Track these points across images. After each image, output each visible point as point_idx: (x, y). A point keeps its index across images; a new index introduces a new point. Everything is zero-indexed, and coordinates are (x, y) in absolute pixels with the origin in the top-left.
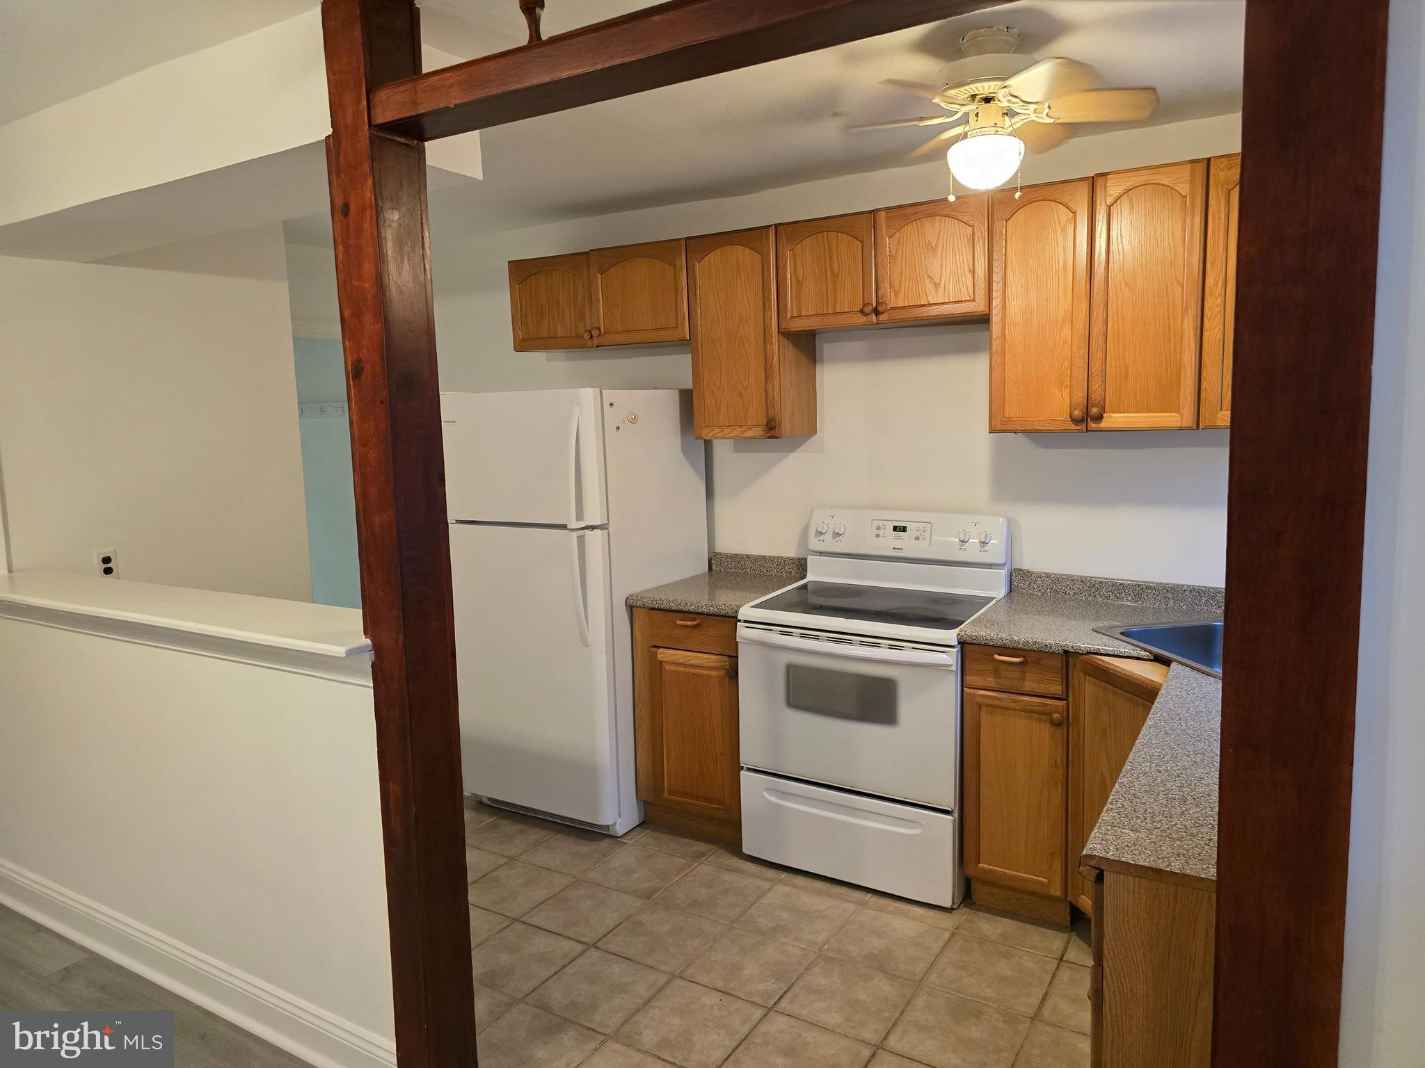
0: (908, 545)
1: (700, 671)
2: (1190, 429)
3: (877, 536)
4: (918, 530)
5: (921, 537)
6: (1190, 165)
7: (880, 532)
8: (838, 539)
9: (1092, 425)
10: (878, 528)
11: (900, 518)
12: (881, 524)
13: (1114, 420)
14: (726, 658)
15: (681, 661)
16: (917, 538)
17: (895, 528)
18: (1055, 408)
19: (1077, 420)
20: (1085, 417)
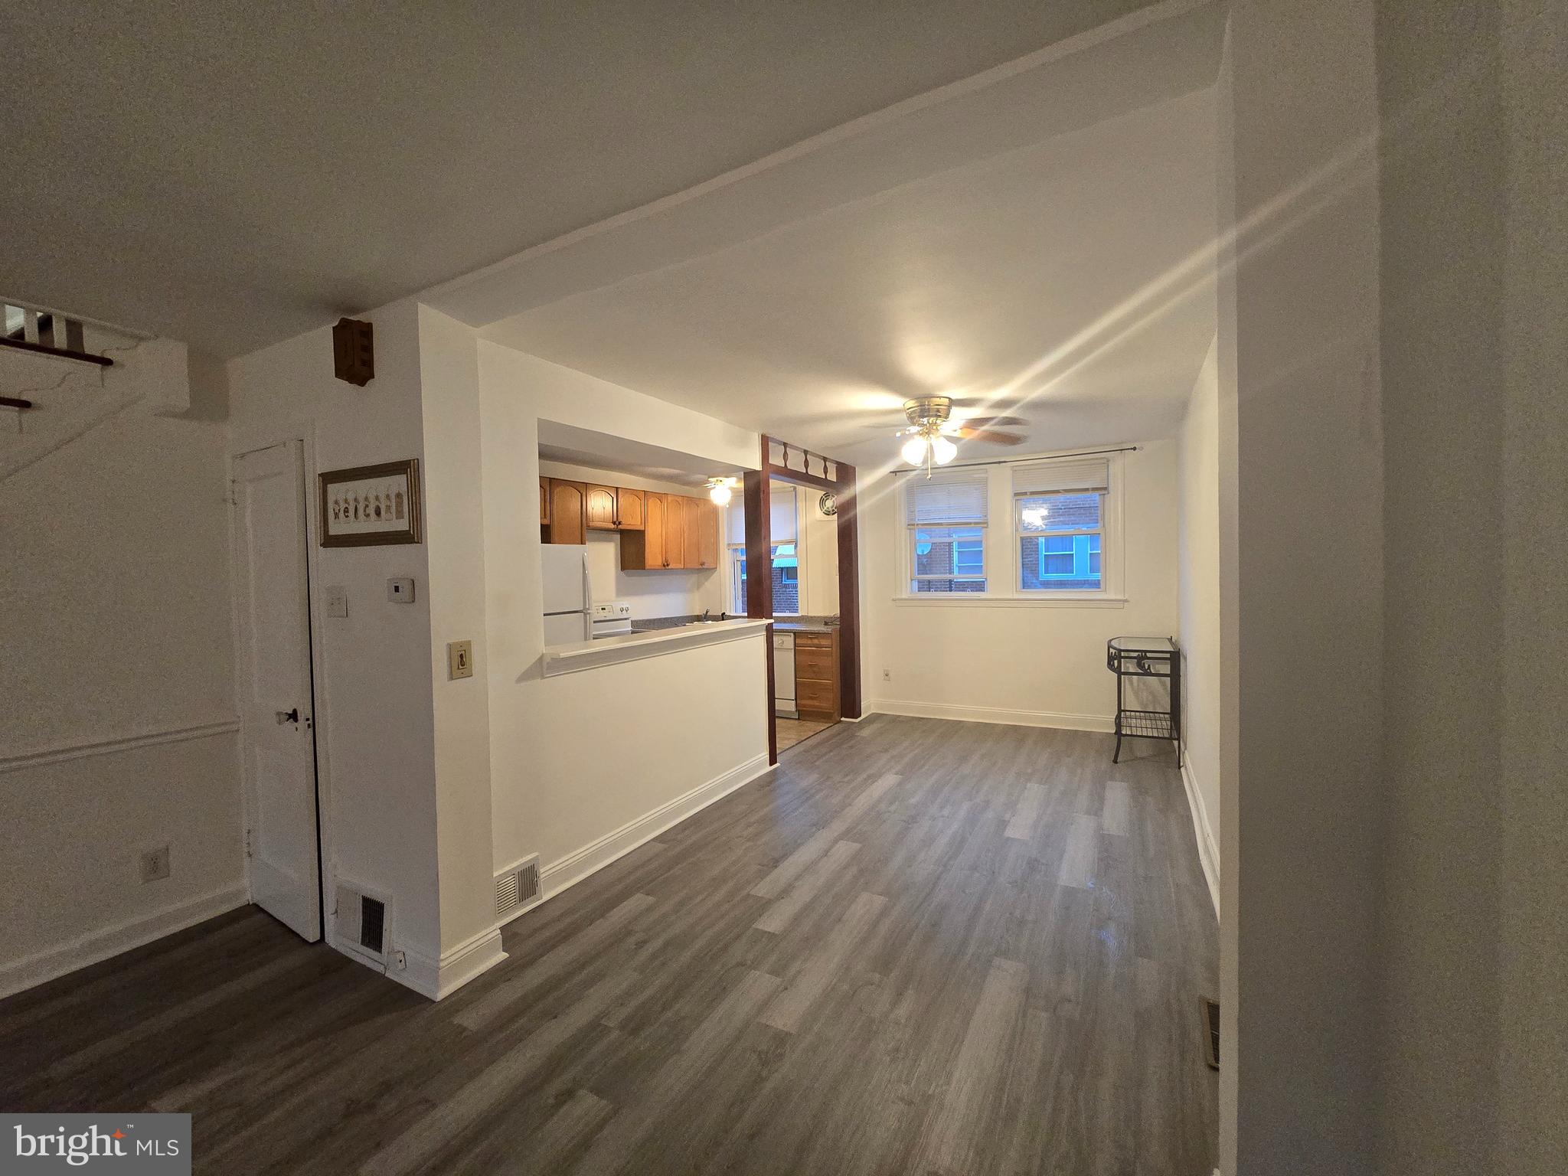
2: (682, 569)
4: (609, 609)
5: (611, 611)
9: (667, 568)
13: (672, 566)
18: (659, 562)
19: (664, 566)
20: (666, 565)
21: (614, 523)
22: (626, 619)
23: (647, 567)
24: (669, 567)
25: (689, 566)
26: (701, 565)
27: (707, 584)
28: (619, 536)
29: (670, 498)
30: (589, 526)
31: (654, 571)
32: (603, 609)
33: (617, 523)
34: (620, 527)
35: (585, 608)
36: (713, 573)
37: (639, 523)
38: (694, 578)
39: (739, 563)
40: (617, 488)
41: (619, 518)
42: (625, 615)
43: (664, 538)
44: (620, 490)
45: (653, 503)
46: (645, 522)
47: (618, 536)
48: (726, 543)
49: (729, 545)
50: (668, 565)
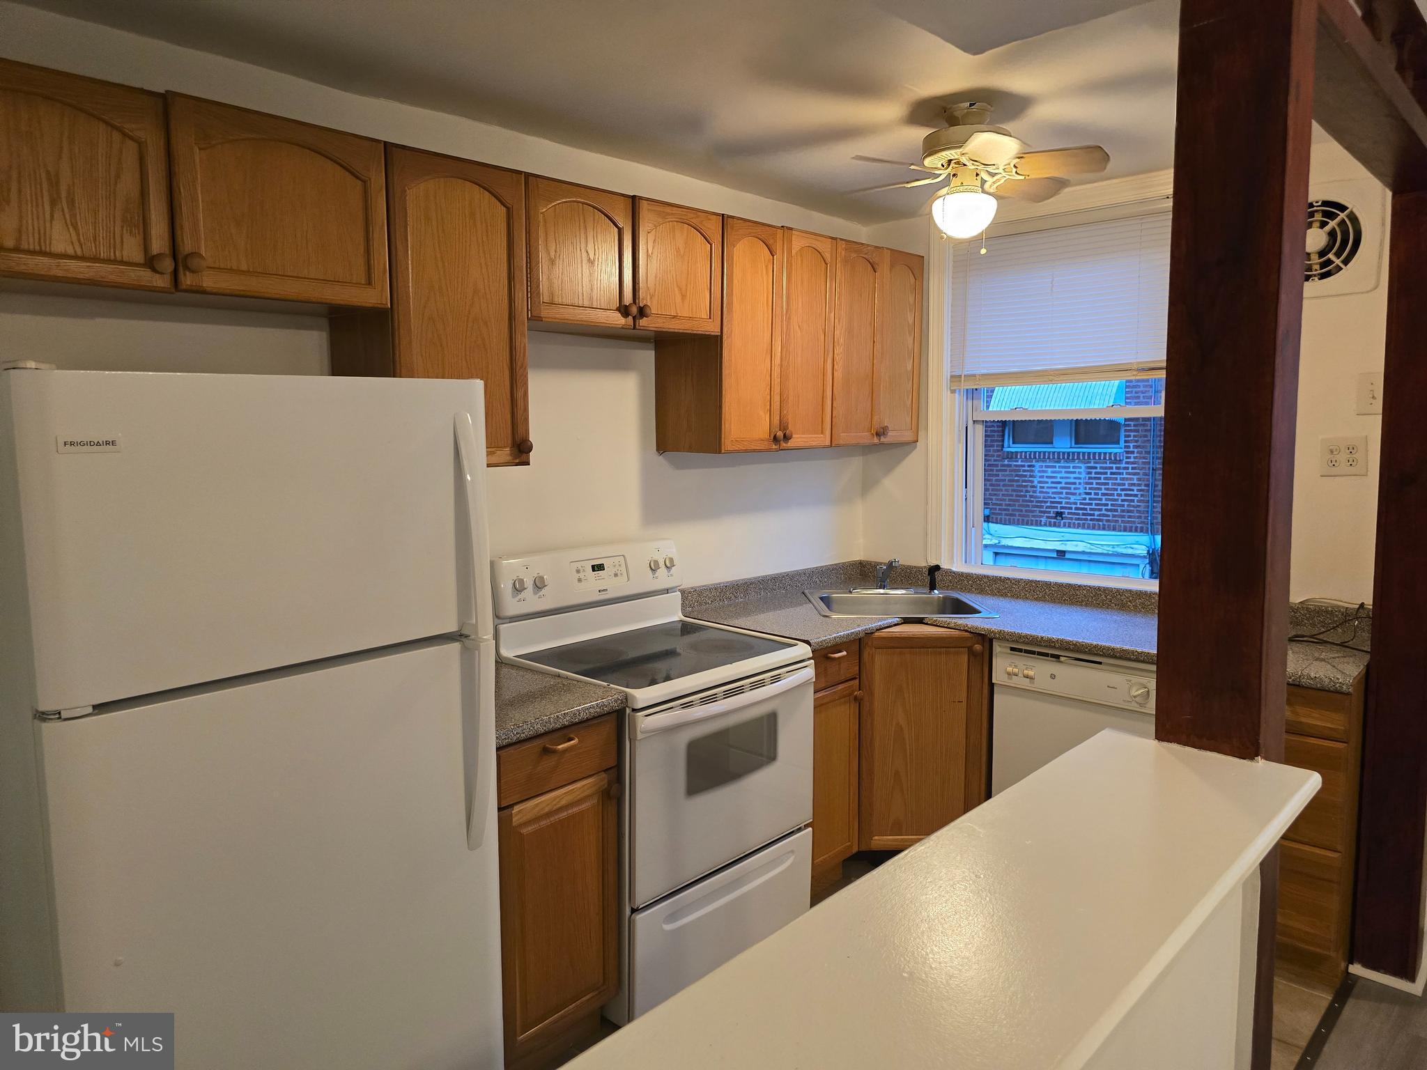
0: (611, 584)
1: (570, 811)
2: (825, 447)
3: (580, 580)
4: (615, 566)
5: (619, 573)
6: (830, 240)
7: (581, 575)
8: (541, 593)
9: (784, 445)
10: (578, 571)
11: (597, 556)
12: (579, 565)
13: (797, 440)
14: (603, 775)
15: (547, 810)
16: (616, 575)
17: (593, 567)
18: (761, 428)
19: (775, 439)
20: (780, 438)
21: (624, 310)
22: (667, 591)
23: (727, 444)
24: (791, 444)
25: (844, 437)
26: (878, 434)
27: (890, 483)
28: (652, 353)
29: (798, 243)
30: (539, 319)
31: (748, 454)
32: (594, 568)
33: (634, 310)
34: (643, 322)
35: (462, 625)
36: (907, 454)
37: (705, 315)
38: (856, 464)
39: (980, 430)
40: (634, 197)
41: (642, 294)
42: (663, 579)
43: (777, 360)
44: (644, 207)
45: (744, 252)
46: (722, 309)
47: (647, 357)
48: (947, 371)
49: (955, 378)
50: (787, 438)
